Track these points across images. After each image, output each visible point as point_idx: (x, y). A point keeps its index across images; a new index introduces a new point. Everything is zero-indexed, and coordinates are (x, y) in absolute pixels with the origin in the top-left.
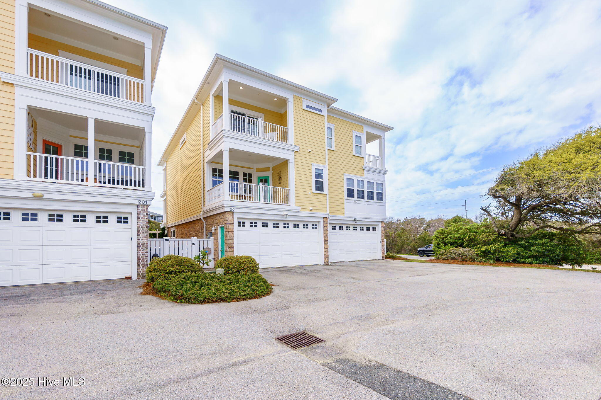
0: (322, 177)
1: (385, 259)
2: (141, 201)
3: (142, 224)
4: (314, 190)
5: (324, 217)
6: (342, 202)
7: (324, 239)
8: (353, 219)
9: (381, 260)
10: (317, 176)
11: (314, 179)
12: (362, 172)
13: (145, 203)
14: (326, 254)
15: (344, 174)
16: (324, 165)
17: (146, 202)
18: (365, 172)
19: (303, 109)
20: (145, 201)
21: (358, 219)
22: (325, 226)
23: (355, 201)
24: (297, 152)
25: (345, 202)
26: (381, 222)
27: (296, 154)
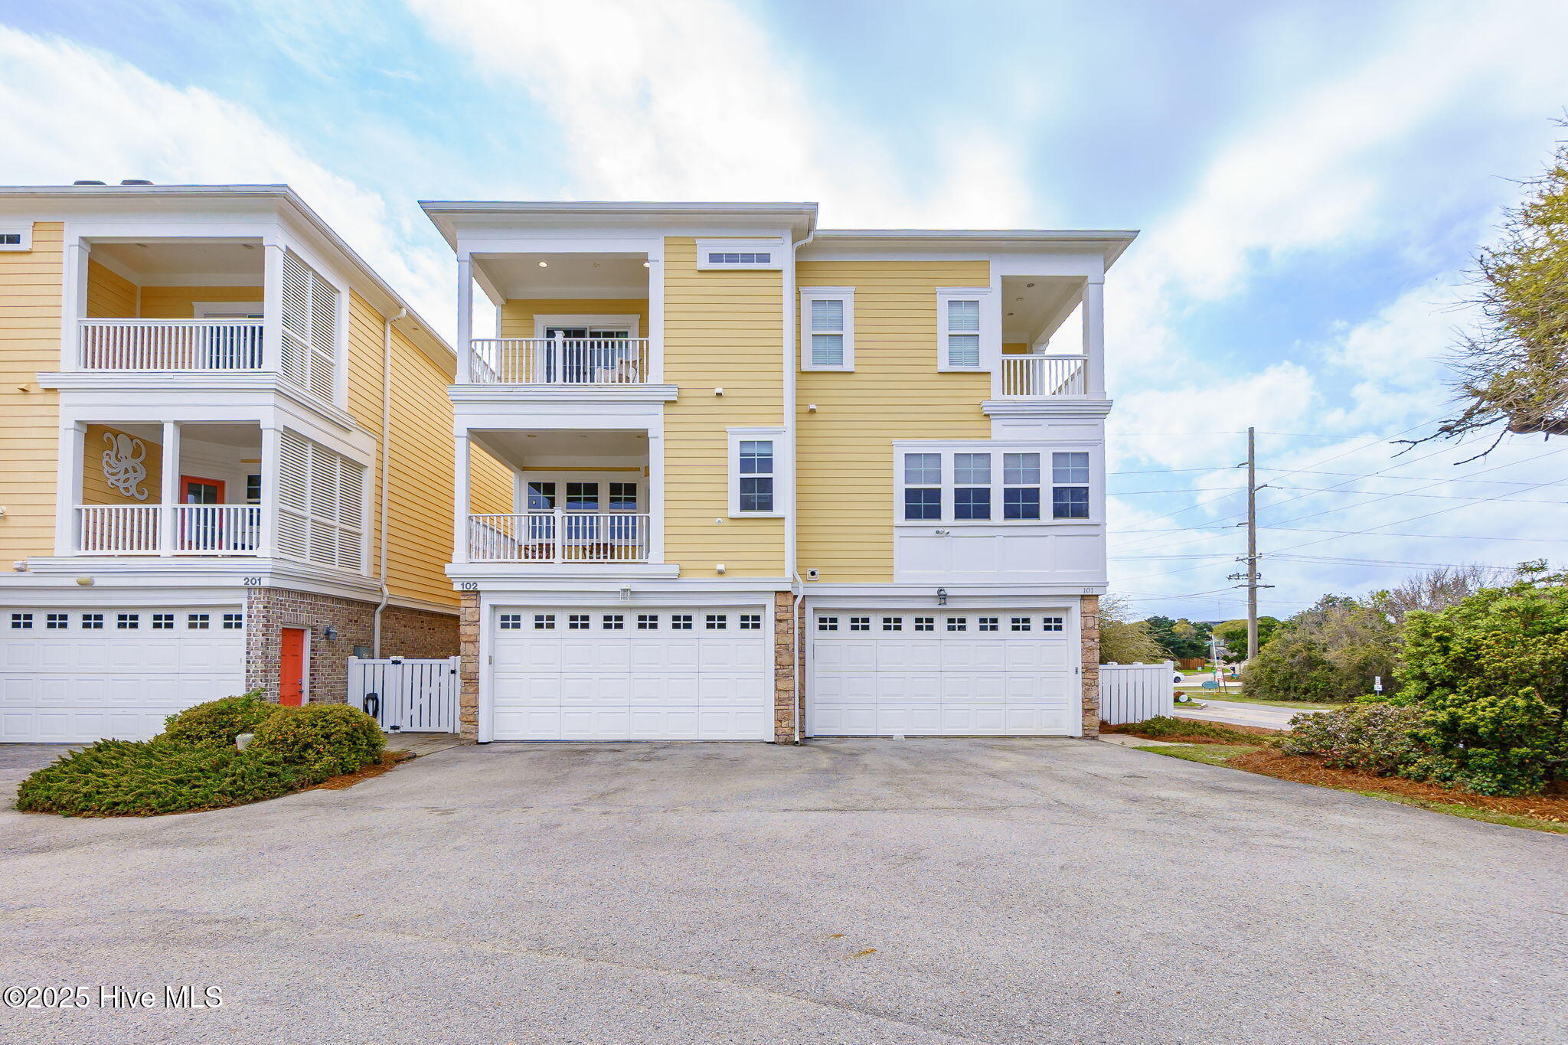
0: (767, 464)
1: (1102, 737)
2: (250, 579)
3: (255, 630)
4: (735, 510)
5: (776, 592)
6: (887, 538)
7: (776, 660)
8: (934, 593)
9: (1080, 738)
10: (746, 464)
11: (735, 475)
12: (984, 425)
13: (257, 584)
14: (782, 707)
15: (895, 442)
16: (778, 428)
17: (260, 580)
18: (996, 424)
19: (700, 271)
20: (257, 579)
21: (949, 592)
22: (780, 621)
23: (940, 530)
24: (675, 402)
25: (896, 538)
26: (1082, 596)
27: (671, 409)
